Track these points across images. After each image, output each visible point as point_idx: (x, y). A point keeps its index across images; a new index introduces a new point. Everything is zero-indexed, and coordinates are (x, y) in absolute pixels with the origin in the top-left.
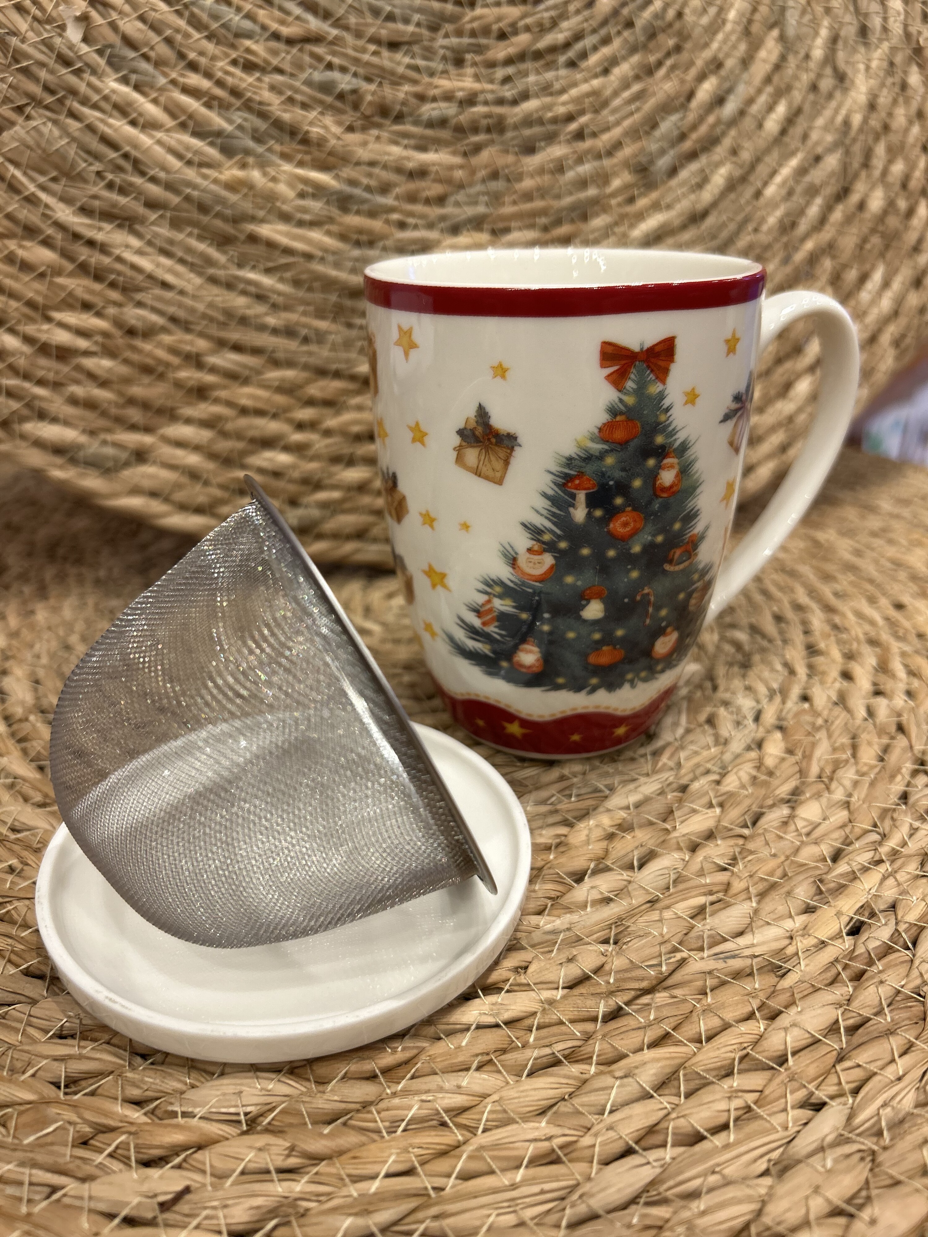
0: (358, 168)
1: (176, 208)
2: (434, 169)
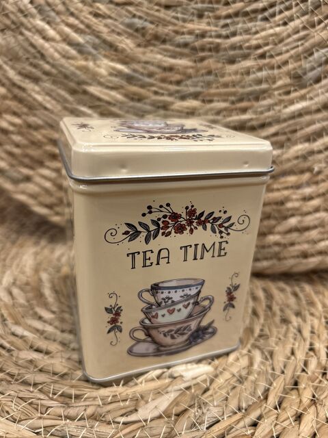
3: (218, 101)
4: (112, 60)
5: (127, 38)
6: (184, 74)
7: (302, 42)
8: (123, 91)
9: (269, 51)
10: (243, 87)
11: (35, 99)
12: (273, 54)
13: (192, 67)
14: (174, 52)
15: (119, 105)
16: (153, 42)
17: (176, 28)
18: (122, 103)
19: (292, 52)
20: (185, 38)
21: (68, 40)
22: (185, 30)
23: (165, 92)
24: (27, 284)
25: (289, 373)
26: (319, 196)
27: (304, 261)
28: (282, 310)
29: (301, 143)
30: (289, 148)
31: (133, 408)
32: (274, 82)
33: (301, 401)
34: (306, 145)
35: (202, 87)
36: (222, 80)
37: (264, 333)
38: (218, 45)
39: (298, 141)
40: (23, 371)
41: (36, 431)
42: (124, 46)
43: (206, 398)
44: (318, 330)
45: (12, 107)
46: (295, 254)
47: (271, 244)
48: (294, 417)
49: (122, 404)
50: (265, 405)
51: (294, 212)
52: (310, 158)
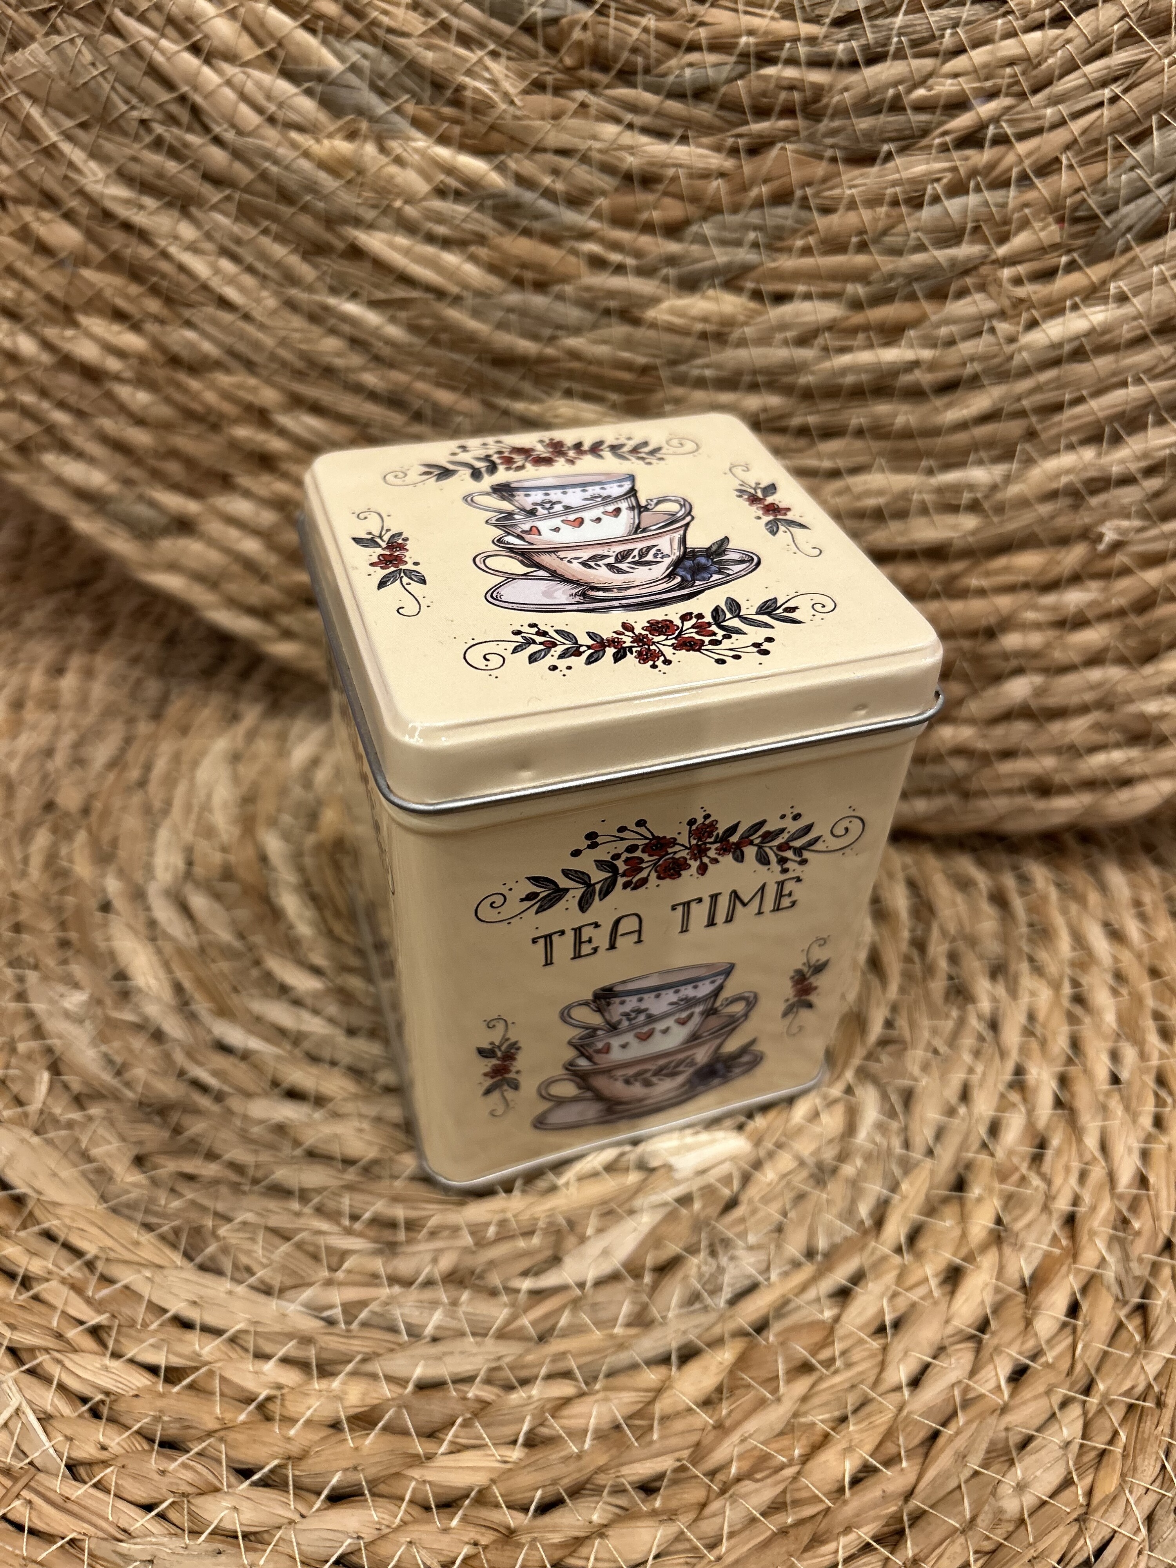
0: (539, 157)
1: (248, 189)
2: (671, 172)
3: (808, 296)
4: (443, 140)
5: (494, 54)
6: (695, 199)
7: (1117, 88)
8: (482, 252)
9: (996, 120)
10: (896, 252)
11: (182, 268)
12: (1009, 131)
13: (722, 175)
14: (659, 114)
15: (470, 300)
16: (585, 73)
17: (667, 26)
18: (479, 293)
19: (1077, 126)
20: (702, 66)
21: (281, 54)
22: (703, 33)
23: (630, 261)
24: (228, 874)
25: (947, 1156)
26: (1106, 617)
27: (1041, 805)
28: (953, 958)
29: (1071, 447)
30: (1029, 461)
31: (548, 1253)
32: (1003, 239)
33: (964, 1235)
34: (1088, 454)
35: (755, 245)
36: (822, 222)
37: (894, 1033)
38: (819, 91)
39: (1063, 442)
40: (265, 1157)
41: (326, 1314)
42: (485, 88)
43: (728, 1228)
44: (1044, 1026)
45: (108, 293)
46: (1017, 783)
47: (943, 750)
48: (941, 1277)
49: (522, 1244)
50: (873, 1244)
51: (1023, 662)
52: (1094, 501)
